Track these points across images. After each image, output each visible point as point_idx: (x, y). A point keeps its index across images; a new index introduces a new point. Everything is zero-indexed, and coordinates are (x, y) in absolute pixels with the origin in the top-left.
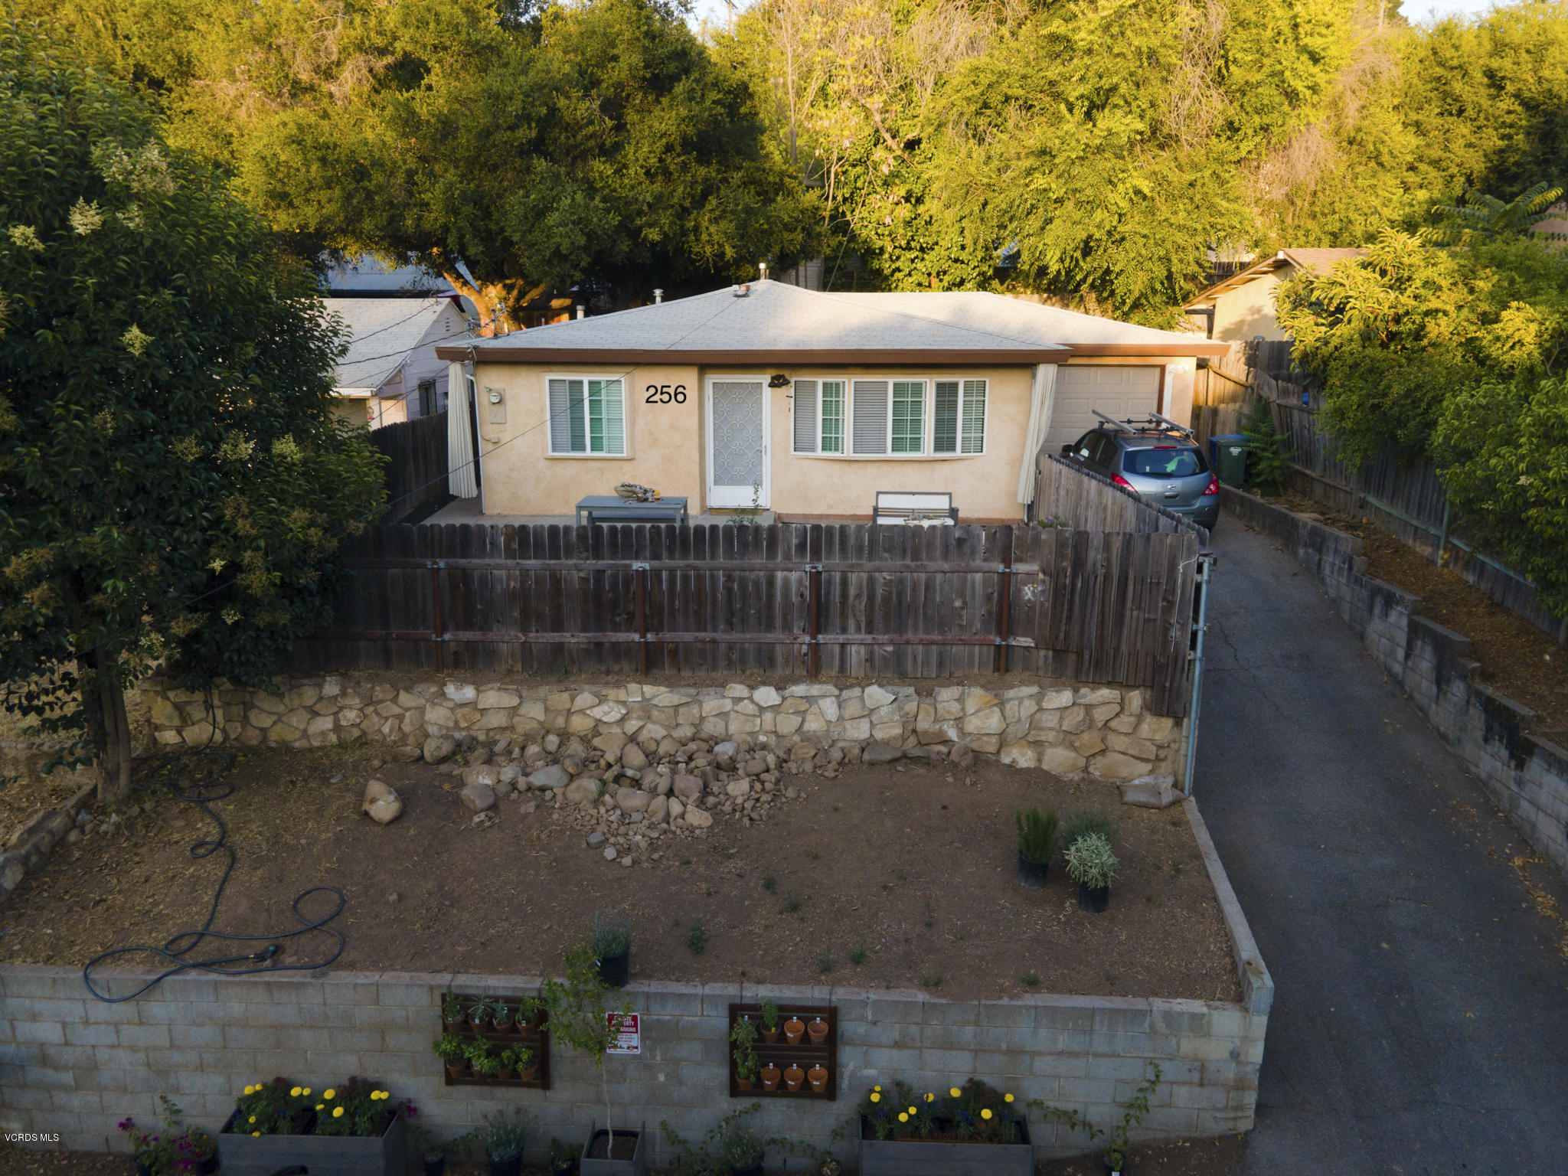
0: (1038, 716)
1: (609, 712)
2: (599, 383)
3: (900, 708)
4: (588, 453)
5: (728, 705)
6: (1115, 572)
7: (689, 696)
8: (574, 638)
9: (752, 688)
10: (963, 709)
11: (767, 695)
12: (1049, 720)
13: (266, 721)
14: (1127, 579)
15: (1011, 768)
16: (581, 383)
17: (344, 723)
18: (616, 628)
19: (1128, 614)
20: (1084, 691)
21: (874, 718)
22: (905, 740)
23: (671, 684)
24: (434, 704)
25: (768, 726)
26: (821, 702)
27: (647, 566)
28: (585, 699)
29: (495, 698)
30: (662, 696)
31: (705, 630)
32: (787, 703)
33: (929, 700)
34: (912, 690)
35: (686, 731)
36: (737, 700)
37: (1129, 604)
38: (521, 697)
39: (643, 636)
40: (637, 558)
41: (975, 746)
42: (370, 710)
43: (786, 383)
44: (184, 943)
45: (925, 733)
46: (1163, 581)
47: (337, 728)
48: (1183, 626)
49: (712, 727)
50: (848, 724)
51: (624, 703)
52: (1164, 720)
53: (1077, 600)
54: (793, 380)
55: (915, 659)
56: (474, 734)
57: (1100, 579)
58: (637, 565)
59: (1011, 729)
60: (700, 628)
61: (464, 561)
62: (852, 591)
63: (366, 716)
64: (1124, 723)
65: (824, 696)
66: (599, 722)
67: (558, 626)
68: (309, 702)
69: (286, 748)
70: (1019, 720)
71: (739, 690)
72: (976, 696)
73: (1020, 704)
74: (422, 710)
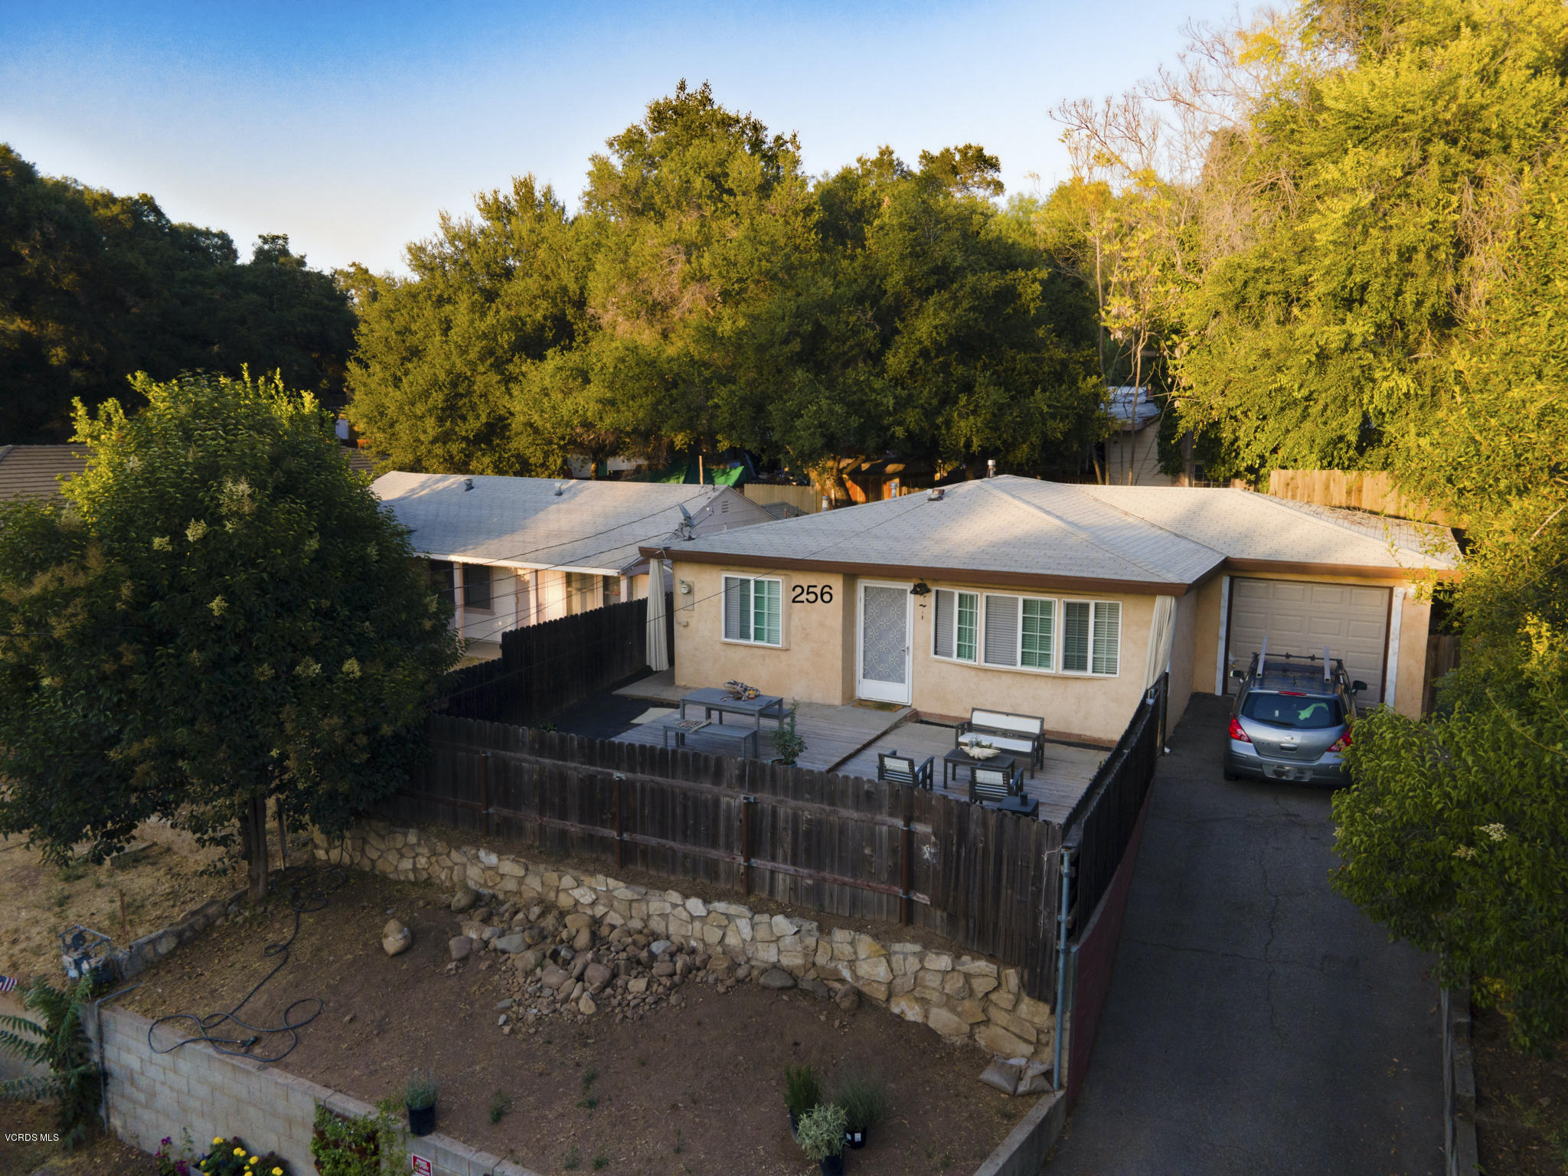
0: (921, 974)
1: (585, 896)
2: (763, 582)
3: (801, 941)
4: (752, 642)
5: (668, 909)
6: (992, 847)
7: (639, 894)
8: (574, 827)
9: (686, 897)
10: (855, 953)
11: (695, 905)
12: (933, 981)
13: (375, 855)
14: (1001, 857)
15: (900, 1019)
16: (749, 581)
17: (418, 866)
18: (603, 826)
19: (1004, 891)
20: (966, 958)
21: (781, 944)
22: (807, 971)
23: (630, 881)
24: (472, 864)
25: (698, 934)
26: (738, 921)
27: (623, 776)
28: (567, 881)
29: (510, 867)
30: (622, 891)
31: (667, 838)
32: (712, 916)
33: (827, 938)
34: (815, 924)
35: (637, 924)
36: (674, 906)
37: (1004, 882)
38: (527, 869)
39: (620, 834)
40: (618, 769)
41: (866, 989)
42: (434, 859)
43: (928, 591)
44: (216, 1020)
45: (823, 967)
46: (1032, 866)
47: (415, 869)
48: (1051, 915)
49: (657, 925)
50: (760, 946)
51: (595, 890)
52: (1041, 1004)
53: (962, 869)
54: (934, 589)
55: (831, 895)
56: (496, 893)
57: (980, 852)
58: (617, 775)
59: (898, 981)
60: (663, 835)
61: (503, 753)
62: (781, 824)
63: (431, 864)
64: (1003, 998)
65: (739, 917)
66: (577, 902)
67: (563, 816)
68: (399, 846)
69: (384, 878)
70: (905, 974)
71: (674, 896)
72: (866, 944)
73: (905, 960)
74: (464, 866)
